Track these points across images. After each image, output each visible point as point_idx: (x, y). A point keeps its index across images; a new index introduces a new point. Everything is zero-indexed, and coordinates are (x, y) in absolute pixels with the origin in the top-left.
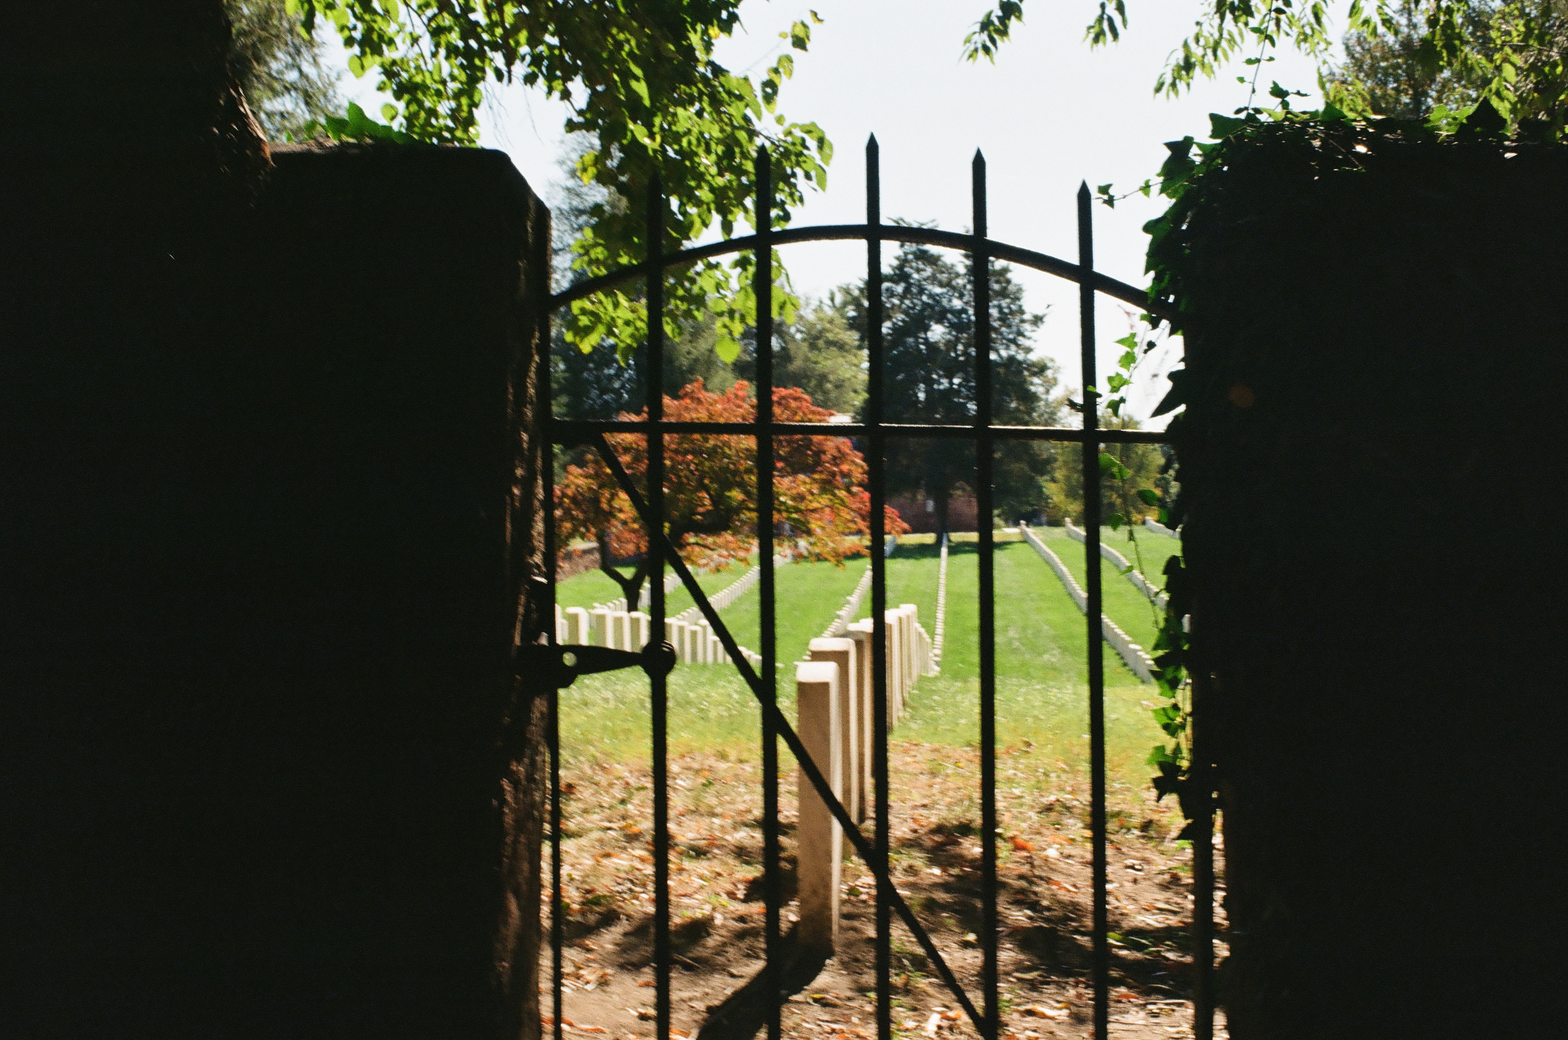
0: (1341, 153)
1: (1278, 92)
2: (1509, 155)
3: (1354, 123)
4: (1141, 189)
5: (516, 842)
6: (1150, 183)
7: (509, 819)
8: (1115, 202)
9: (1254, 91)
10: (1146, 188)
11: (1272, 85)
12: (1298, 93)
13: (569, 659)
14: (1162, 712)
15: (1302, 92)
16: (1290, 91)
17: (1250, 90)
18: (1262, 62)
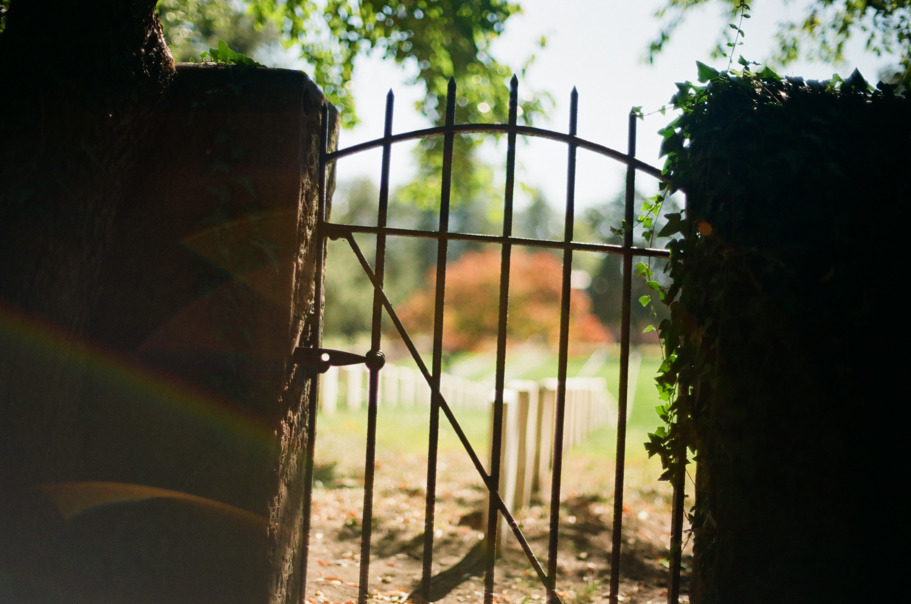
0: (770, 95)
1: (743, 62)
2: (868, 101)
3: (782, 80)
4: (659, 111)
5: (288, 458)
6: (666, 108)
7: (284, 443)
8: (644, 117)
9: (731, 61)
10: (663, 110)
11: (739, 57)
12: (755, 63)
13: (325, 357)
14: (661, 408)
15: (757, 62)
16: (750, 62)
17: (729, 61)
18: (736, 46)
